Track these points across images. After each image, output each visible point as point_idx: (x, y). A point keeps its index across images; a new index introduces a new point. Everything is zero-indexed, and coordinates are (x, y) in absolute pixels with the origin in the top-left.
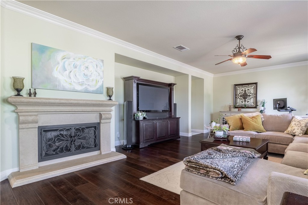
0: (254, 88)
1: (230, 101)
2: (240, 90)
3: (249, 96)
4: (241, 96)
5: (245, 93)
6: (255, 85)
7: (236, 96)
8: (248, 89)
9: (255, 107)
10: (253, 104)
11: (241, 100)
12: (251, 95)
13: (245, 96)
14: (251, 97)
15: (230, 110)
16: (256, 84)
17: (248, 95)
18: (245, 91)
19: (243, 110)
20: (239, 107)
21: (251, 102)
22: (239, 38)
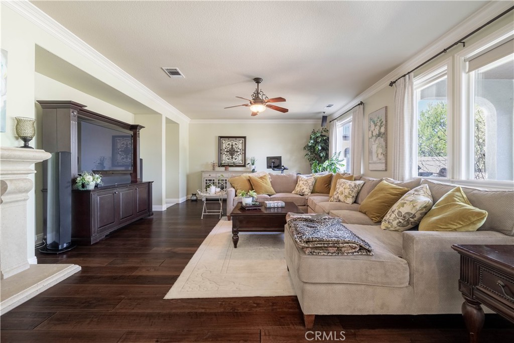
0: (242, 142)
1: (213, 158)
2: (226, 144)
3: (237, 152)
4: (227, 152)
5: (232, 148)
6: (243, 139)
7: (220, 151)
8: (236, 144)
9: (244, 166)
10: (241, 162)
11: (227, 157)
12: (239, 150)
13: (232, 152)
14: (239, 153)
15: (214, 169)
16: (245, 138)
17: (236, 150)
18: (232, 146)
19: (231, 169)
20: (226, 166)
21: (239, 159)
22: (258, 80)
